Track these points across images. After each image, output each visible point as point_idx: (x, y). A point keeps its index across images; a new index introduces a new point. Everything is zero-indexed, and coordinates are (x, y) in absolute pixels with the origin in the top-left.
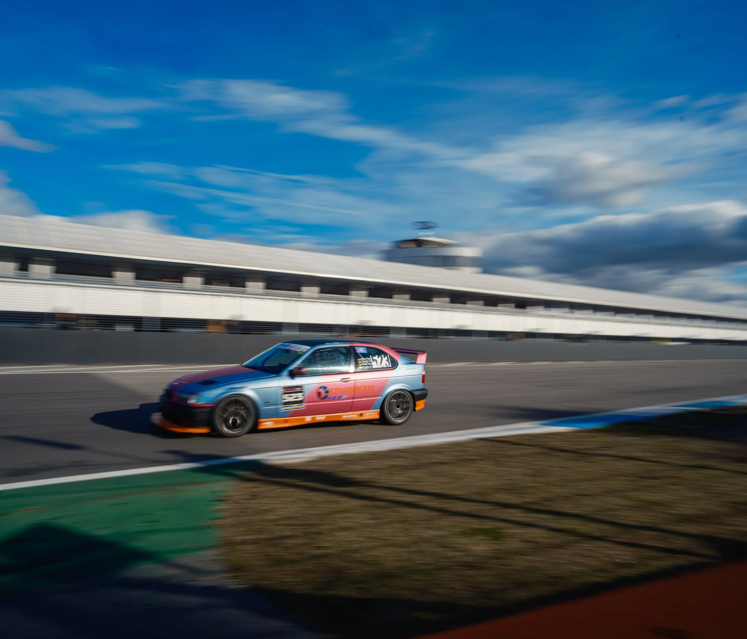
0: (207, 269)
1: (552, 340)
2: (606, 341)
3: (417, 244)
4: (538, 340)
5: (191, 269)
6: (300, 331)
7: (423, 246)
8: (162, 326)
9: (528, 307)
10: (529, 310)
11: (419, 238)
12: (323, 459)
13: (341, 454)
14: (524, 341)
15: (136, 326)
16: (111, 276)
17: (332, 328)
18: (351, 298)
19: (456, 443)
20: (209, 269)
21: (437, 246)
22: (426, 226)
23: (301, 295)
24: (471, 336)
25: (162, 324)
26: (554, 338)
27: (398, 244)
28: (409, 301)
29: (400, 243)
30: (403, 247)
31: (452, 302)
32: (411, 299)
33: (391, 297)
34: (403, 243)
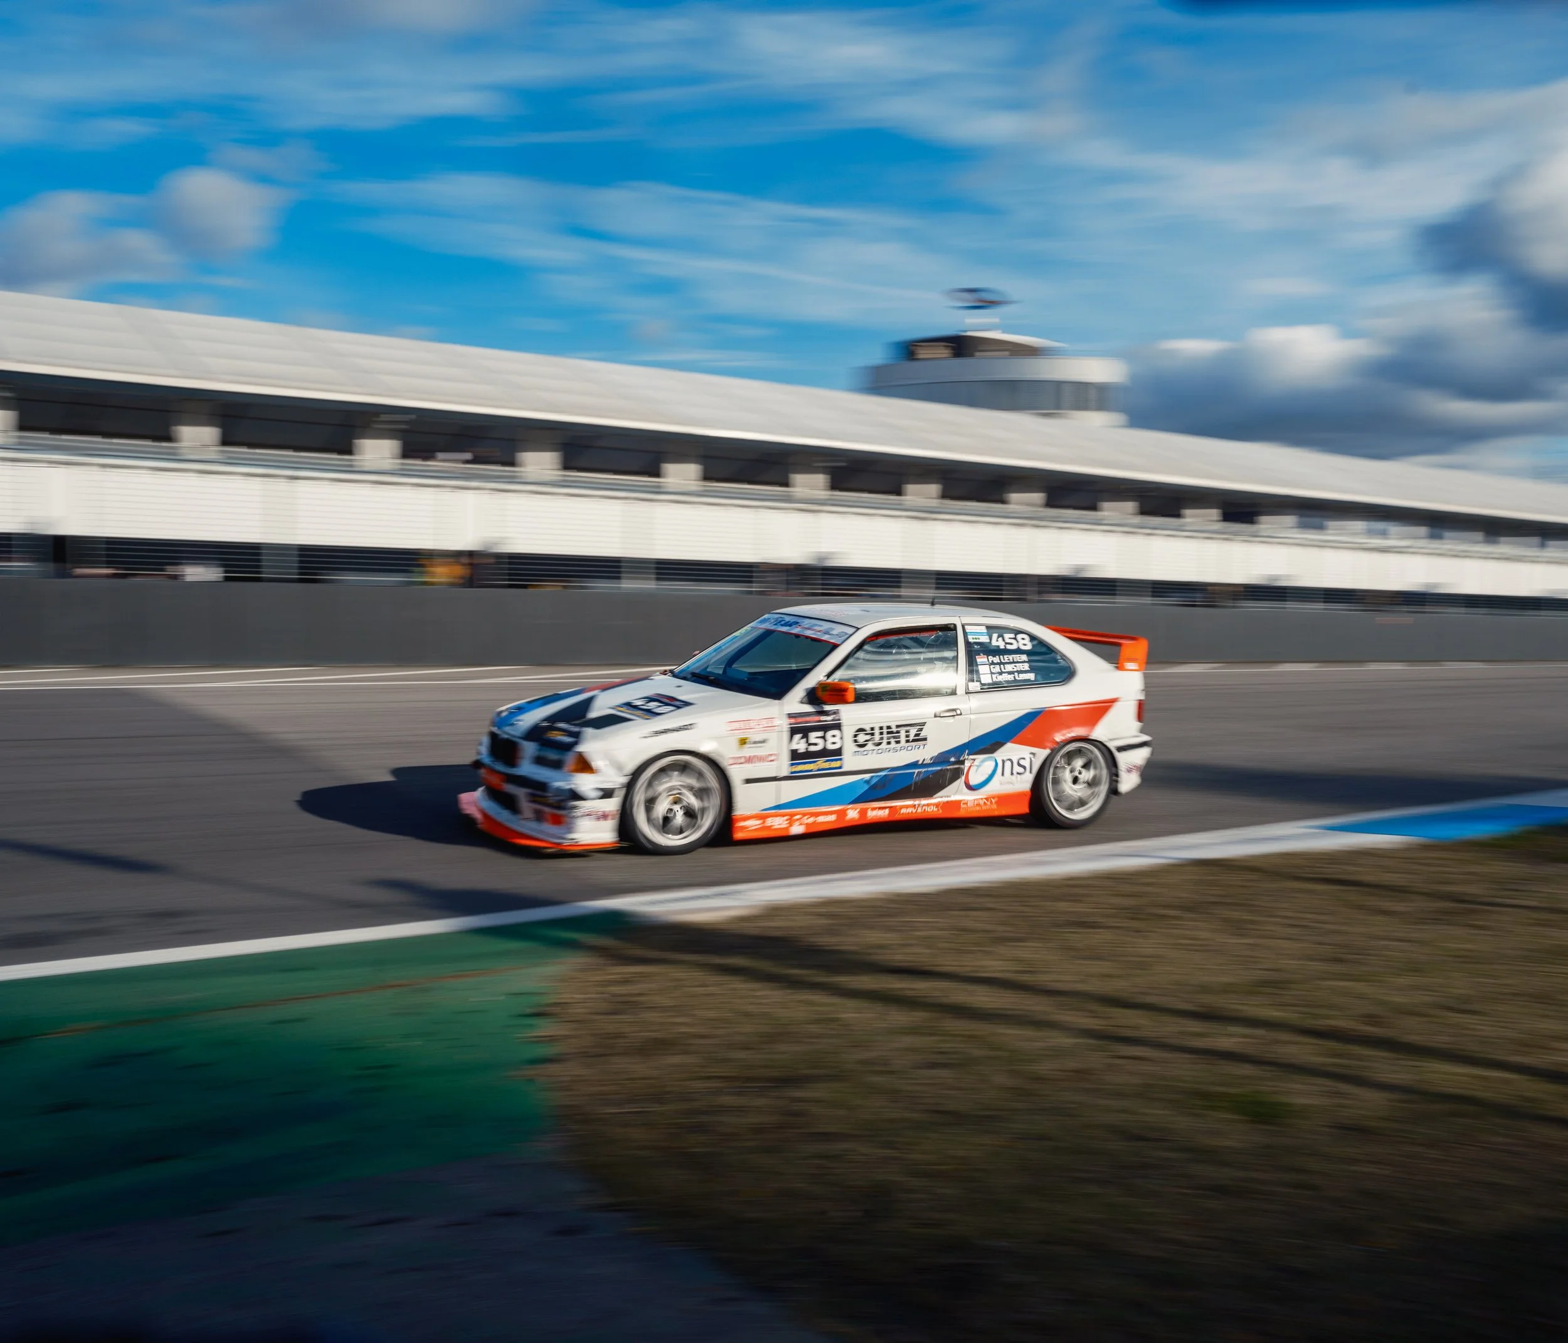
0: (407, 417)
1: (1320, 606)
2: (1463, 610)
3: (953, 348)
4: (1291, 606)
5: (375, 419)
6: (658, 579)
7: (978, 354)
8: (300, 568)
9: (1263, 519)
10: (1267, 523)
11: (966, 331)
12: (775, 911)
13: (820, 900)
14: (1242, 607)
15: (227, 566)
16: (168, 438)
17: (752, 572)
18: (797, 494)
20: (413, 417)
21: (1007, 353)
22: (982, 300)
23: (661, 484)
24: (1115, 595)
25: (301, 562)
26: (1325, 602)
27: (909, 350)
28: (940, 501)
29: (915, 347)
30: (921, 356)
31: (1050, 503)
32: (945, 495)
33: (898, 492)
34: (919, 346)
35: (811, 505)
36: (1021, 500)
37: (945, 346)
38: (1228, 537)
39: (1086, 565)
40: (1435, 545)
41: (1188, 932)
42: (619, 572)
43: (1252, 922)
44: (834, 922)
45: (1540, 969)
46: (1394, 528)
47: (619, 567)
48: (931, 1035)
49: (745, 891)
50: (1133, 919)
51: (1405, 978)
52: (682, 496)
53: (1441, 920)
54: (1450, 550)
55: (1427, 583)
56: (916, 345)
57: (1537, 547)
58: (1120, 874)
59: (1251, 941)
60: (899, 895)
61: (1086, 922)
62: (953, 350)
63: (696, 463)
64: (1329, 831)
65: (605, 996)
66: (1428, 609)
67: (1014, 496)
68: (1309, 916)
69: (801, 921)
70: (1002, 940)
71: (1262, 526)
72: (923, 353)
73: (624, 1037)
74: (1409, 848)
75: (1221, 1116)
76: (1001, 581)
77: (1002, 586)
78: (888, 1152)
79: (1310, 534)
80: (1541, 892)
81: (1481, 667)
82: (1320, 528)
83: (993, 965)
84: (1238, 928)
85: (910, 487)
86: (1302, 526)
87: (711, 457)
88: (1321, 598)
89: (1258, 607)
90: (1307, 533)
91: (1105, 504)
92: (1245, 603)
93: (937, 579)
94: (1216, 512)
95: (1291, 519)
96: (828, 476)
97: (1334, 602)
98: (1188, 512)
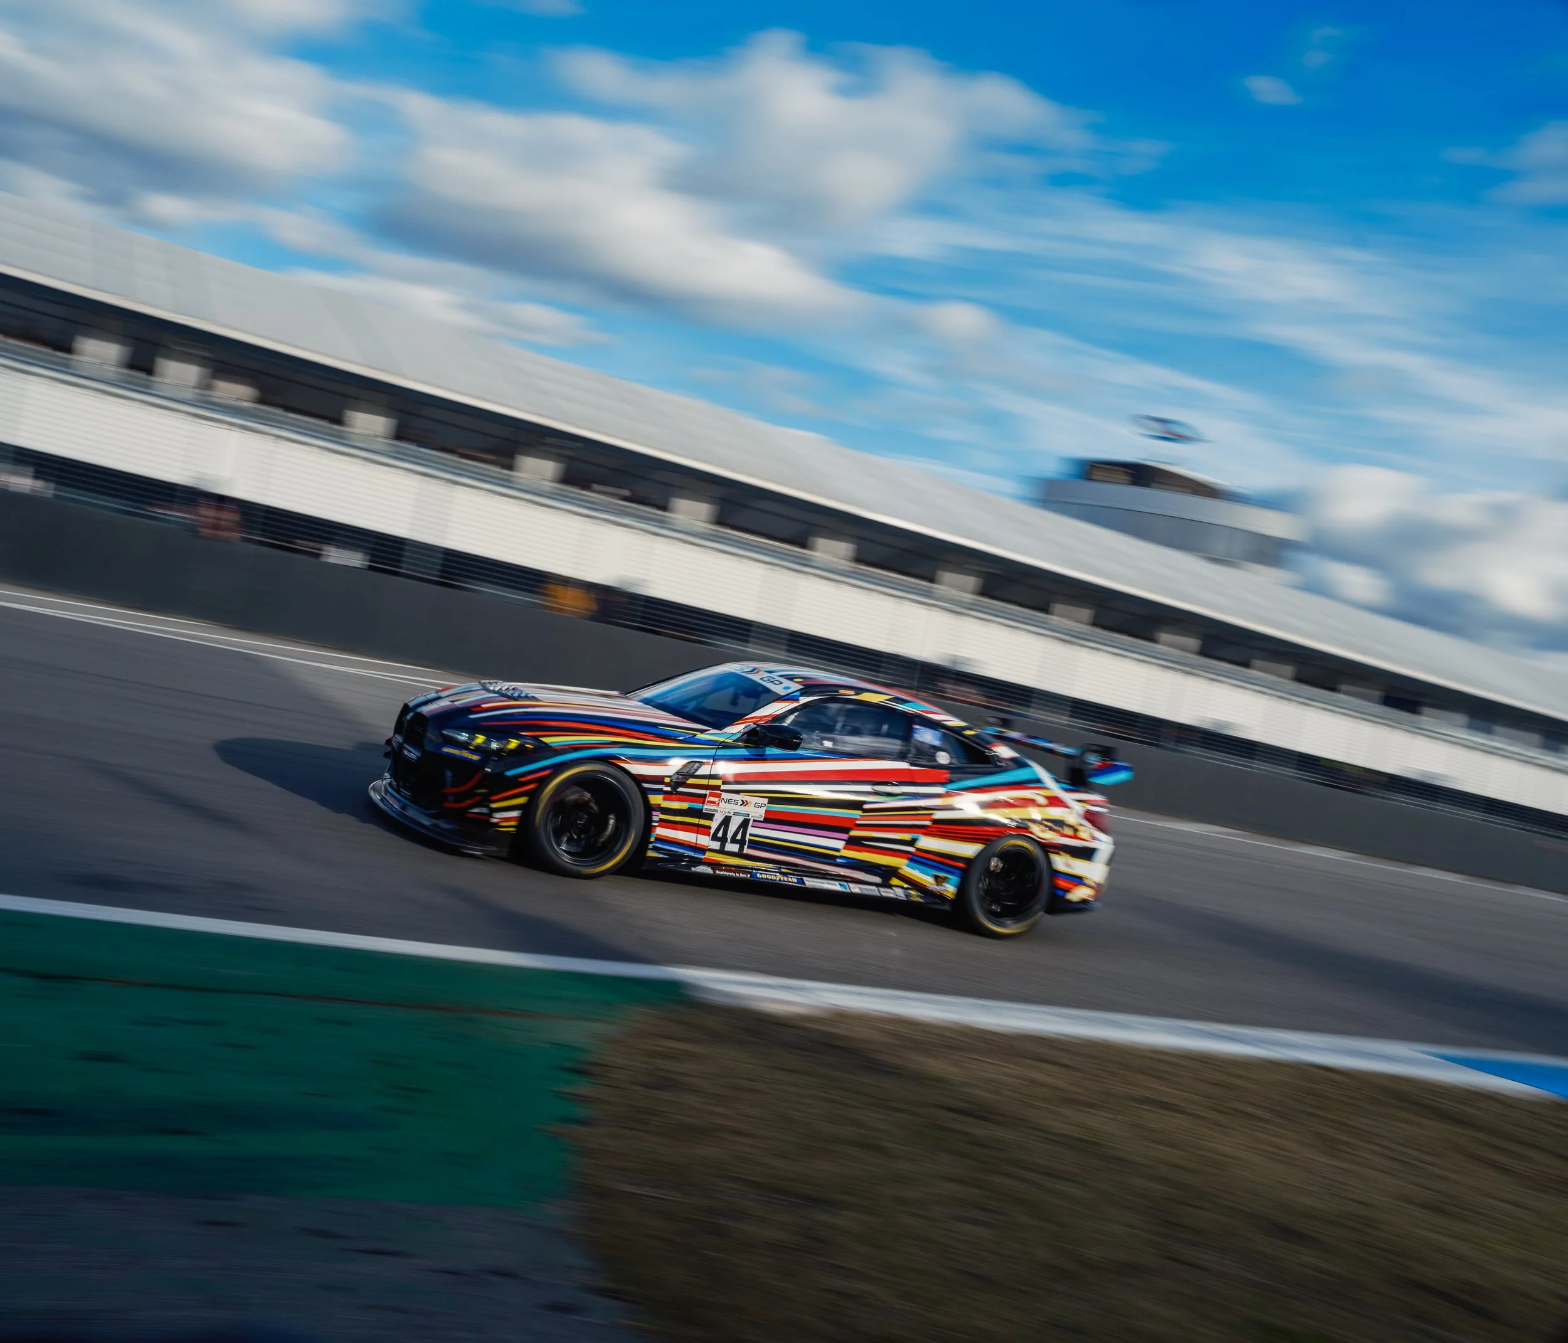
0: (574, 444)
3: (1133, 476)
5: (540, 439)
6: (788, 650)
7: (1154, 484)
8: (442, 571)
9: (1427, 711)
10: (1428, 719)
11: (1148, 461)
12: (841, 1016)
13: (887, 1016)
16: (339, 421)
17: (881, 662)
18: (940, 592)
20: (581, 444)
21: (1188, 490)
22: (1171, 433)
25: (444, 565)
26: (1481, 812)
27: (1088, 468)
28: (1090, 628)
29: (1095, 468)
30: (1097, 477)
31: (1203, 652)
32: (1095, 624)
33: (1044, 610)
34: (1098, 467)
35: (957, 608)
36: (1171, 642)
37: (1124, 472)
42: (748, 636)
44: (898, 1042)
47: (749, 631)
49: (813, 987)
52: (828, 572)
56: (1096, 465)
60: (971, 1029)
63: (850, 542)
65: (652, 1067)
67: (1164, 637)
69: (867, 1033)
70: (1071, 1101)
71: (1424, 718)
72: (1099, 474)
74: (1536, 1103)
79: (1479, 737)
82: (1489, 732)
85: (1058, 607)
86: (1470, 727)
87: (865, 539)
88: (1482, 808)
89: (1407, 803)
90: (1475, 736)
91: (1257, 663)
92: (1394, 796)
93: (1073, 707)
94: (1377, 694)
95: (1461, 718)
96: (982, 580)
97: (1493, 814)
98: (1344, 687)
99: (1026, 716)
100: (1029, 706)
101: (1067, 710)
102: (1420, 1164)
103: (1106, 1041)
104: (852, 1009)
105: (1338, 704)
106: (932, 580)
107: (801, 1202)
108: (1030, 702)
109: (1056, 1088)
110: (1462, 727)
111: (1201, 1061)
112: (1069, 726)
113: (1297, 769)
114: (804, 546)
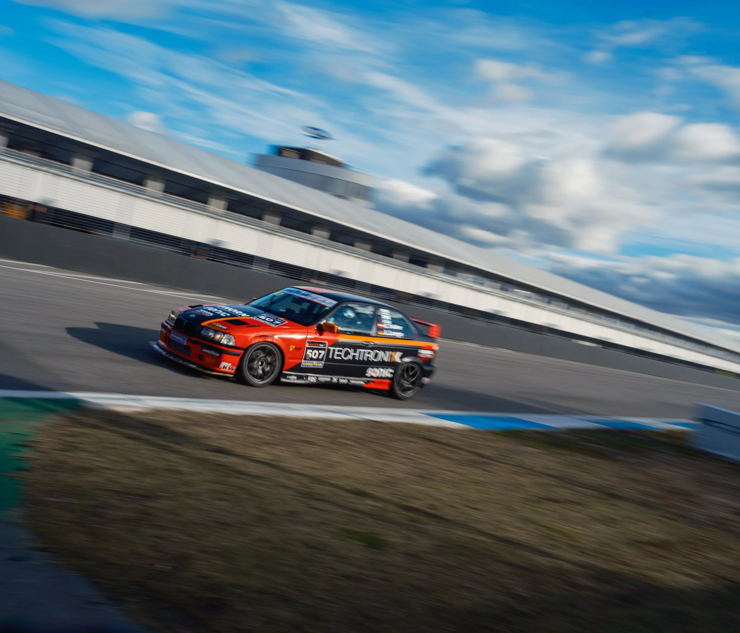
1: (446, 311)
2: (509, 325)
4: (434, 309)
6: (131, 236)
7: (313, 160)
9: (429, 266)
10: (430, 269)
11: (308, 148)
12: (157, 412)
17: (180, 242)
18: (209, 208)
19: (328, 421)
21: (325, 162)
23: (144, 190)
26: (449, 310)
27: (280, 151)
28: (279, 226)
29: (283, 150)
30: (284, 155)
31: (331, 238)
32: (282, 224)
33: (260, 218)
34: (285, 150)
35: (216, 216)
36: (320, 234)
37: (296, 153)
38: (412, 272)
39: (342, 271)
40: (503, 293)
41: (355, 453)
42: (112, 229)
43: (386, 453)
44: (185, 422)
45: (510, 494)
46: (487, 282)
47: (113, 227)
48: (223, 484)
49: (144, 399)
50: (331, 443)
51: (450, 490)
52: (152, 198)
53: (471, 465)
54: (509, 297)
55: (496, 310)
56: (284, 149)
57: (547, 303)
58: (329, 421)
59: (383, 462)
60: (221, 414)
61: (309, 441)
62: (300, 155)
63: (161, 182)
64: (430, 416)
65: (61, 441)
66: (495, 322)
67: (316, 232)
68: (412, 454)
69: (170, 419)
70: (267, 444)
71: (428, 269)
72: (285, 153)
73: (68, 463)
74: (463, 430)
75: (355, 542)
76: (302, 271)
77: (302, 273)
78: (191, 539)
79: (447, 277)
80: (516, 459)
81: (511, 352)
82: (454, 275)
83: (260, 455)
84: (379, 455)
85: (267, 217)
86: (445, 272)
87: (169, 181)
88: (448, 308)
89: (419, 307)
90: (445, 276)
91: (357, 244)
92: (413, 304)
93: (270, 264)
94: (407, 258)
95: (441, 268)
96: (227, 203)
97: (453, 311)
98: (395, 255)
99: (251, 269)
100: (252, 264)
101: (267, 265)
102: (416, 459)
103: (284, 416)
104: (166, 408)
105: (392, 263)
106: (206, 203)
107: (137, 498)
108: (253, 262)
109: (261, 438)
110: (442, 273)
111: (324, 422)
112: (269, 273)
113: (371, 292)
114: (141, 184)
